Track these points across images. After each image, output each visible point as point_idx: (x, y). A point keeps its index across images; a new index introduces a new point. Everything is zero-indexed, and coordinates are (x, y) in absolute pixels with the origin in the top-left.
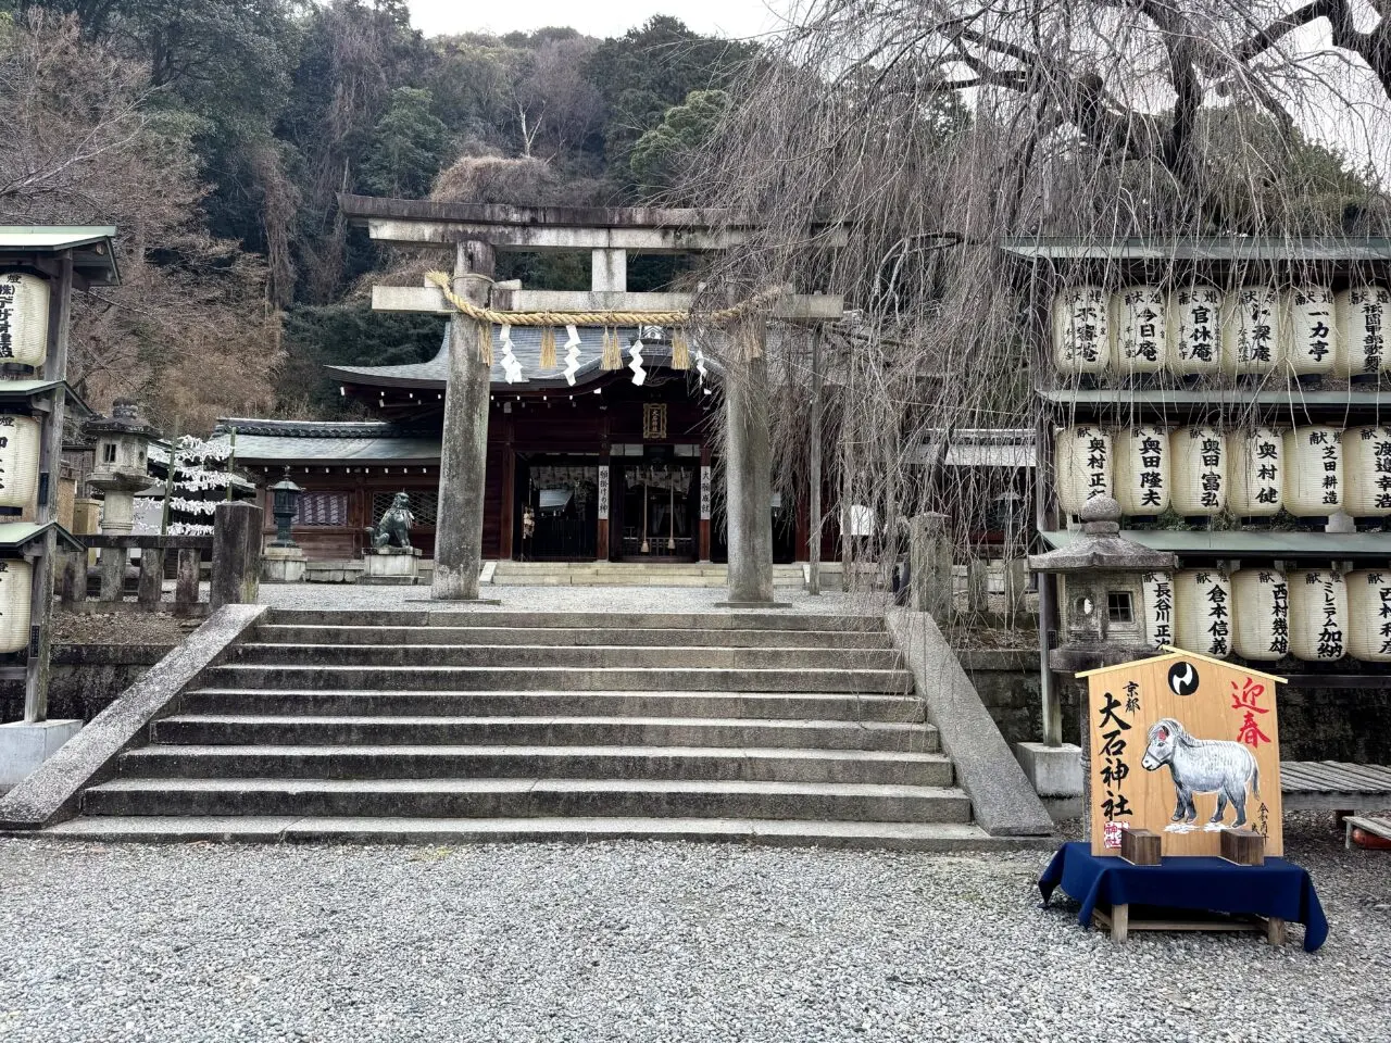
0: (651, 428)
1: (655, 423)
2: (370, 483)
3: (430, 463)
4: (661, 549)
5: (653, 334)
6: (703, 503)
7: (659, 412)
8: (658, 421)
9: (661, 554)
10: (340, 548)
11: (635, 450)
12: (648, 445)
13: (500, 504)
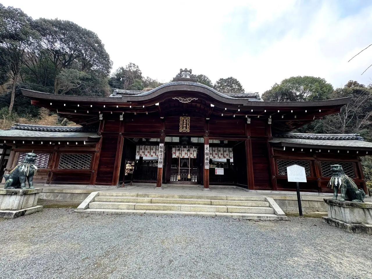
0: (183, 128)
1: (185, 126)
2: (61, 149)
3: (80, 140)
4: (185, 178)
5: (186, 76)
6: (206, 161)
7: (186, 120)
8: (186, 124)
9: (185, 180)
10: (42, 179)
11: (176, 140)
12: (181, 136)
13: (115, 160)
